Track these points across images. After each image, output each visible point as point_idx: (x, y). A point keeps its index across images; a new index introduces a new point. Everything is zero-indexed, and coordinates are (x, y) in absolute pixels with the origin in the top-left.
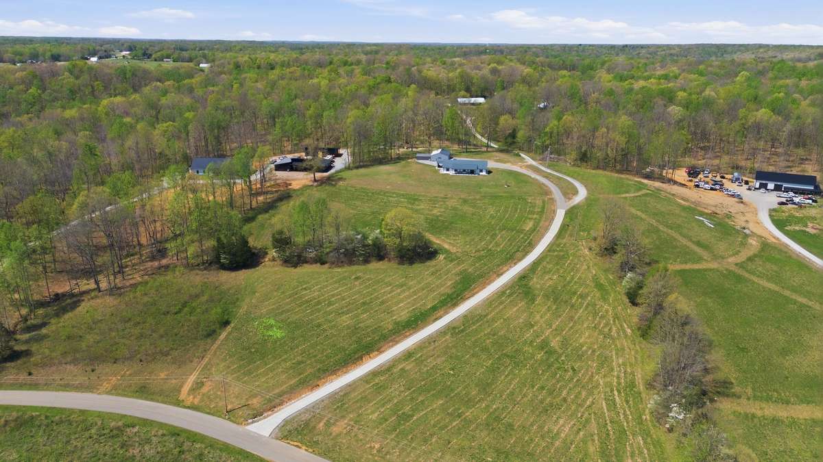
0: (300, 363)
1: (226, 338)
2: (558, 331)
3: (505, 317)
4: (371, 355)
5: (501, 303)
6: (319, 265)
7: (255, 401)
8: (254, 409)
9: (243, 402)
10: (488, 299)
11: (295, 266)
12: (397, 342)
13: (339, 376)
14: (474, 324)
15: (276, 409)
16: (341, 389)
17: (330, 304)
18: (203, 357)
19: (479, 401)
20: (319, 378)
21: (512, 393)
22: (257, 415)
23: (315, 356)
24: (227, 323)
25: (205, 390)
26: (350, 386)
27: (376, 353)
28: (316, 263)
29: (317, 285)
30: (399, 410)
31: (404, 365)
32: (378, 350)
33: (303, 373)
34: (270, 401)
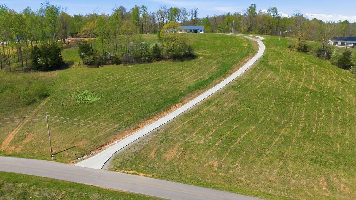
0: (118, 114)
1: (46, 105)
2: (309, 82)
3: (266, 79)
4: (177, 106)
5: (257, 73)
6: (115, 65)
7: (80, 144)
8: (80, 150)
9: (69, 145)
10: (247, 72)
11: (98, 67)
12: (194, 97)
13: (155, 120)
14: (246, 83)
15: (103, 148)
16: (161, 127)
17: (131, 81)
18: (24, 118)
19: (285, 123)
20: (139, 122)
21: (308, 116)
22: (84, 154)
23: (130, 109)
24: (46, 96)
25: (27, 140)
26: (168, 124)
27: (180, 104)
28: (113, 64)
29: (117, 74)
30: (221, 136)
31: (208, 108)
32: (181, 102)
33: (123, 120)
34: (95, 141)
